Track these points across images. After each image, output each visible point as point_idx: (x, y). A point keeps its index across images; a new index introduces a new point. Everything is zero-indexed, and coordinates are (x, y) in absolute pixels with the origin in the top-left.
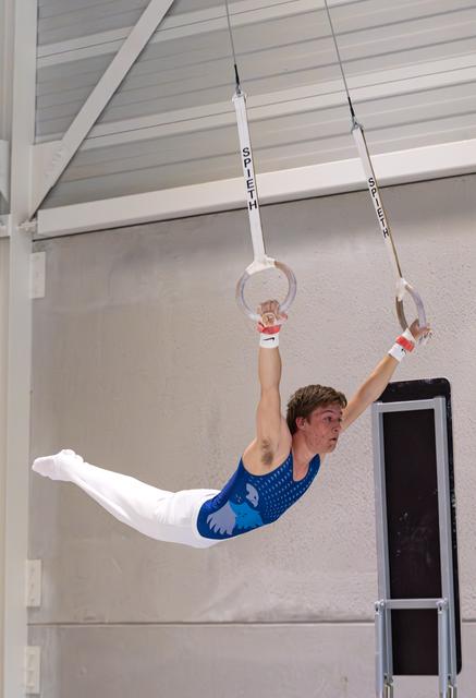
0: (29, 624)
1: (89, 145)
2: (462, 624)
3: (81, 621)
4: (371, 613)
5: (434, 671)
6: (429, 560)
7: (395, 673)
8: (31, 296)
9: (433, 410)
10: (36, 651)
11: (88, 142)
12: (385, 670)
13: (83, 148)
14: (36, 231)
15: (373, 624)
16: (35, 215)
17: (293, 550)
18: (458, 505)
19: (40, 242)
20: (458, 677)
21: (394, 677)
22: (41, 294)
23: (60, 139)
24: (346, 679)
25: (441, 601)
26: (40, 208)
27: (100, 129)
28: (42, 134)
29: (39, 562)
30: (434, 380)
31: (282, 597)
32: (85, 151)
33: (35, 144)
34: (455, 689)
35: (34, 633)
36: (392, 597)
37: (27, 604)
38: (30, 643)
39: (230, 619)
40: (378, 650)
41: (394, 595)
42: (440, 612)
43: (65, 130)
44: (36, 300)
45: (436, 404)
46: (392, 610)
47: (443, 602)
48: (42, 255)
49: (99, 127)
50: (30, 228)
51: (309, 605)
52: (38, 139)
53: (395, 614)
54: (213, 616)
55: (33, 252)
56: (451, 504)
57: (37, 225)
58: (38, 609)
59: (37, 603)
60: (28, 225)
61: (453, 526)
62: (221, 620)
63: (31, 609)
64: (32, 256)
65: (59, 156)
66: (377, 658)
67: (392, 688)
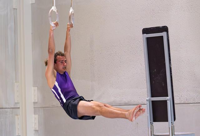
0: (34, 108)
2: (175, 105)
3: (51, 106)
4: (146, 102)
5: (167, 121)
6: (163, 85)
7: (154, 121)
9: (163, 36)
10: (37, 116)
12: (150, 120)
15: (146, 106)
17: (118, 82)
18: (172, 67)
20: (174, 122)
21: (154, 123)
22: (34, 2)
24: (137, 123)
25: (168, 98)
29: (37, 87)
30: (163, 27)
34: (174, 126)
35: (36, 111)
36: (152, 97)
37: (33, 101)
38: (35, 114)
40: (148, 114)
41: (152, 96)
42: (168, 101)
44: (32, 4)
45: (164, 34)
46: (152, 101)
47: (169, 98)
51: (125, 100)
53: (153, 102)
56: (170, 66)
58: (37, 103)
59: (36, 101)
61: (171, 74)
63: (35, 103)
66: (148, 116)
67: (153, 126)
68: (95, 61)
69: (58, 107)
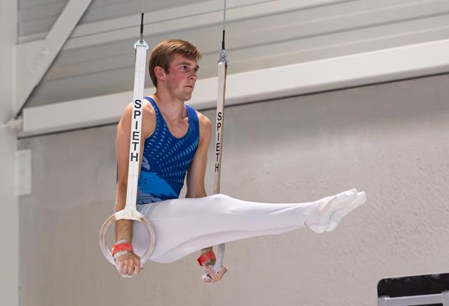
1: (71, 45)
8: (17, 193)
11: (71, 41)
13: (68, 47)
14: (22, 129)
16: (20, 114)
19: (25, 140)
22: (27, 190)
23: (44, 38)
26: (25, 105)
27: (83, 29)
28: (25, 34)
32: (69, 50)
33: (18, 43)
43: (49, 29)
44: (22, 197)
48: (28, 152)
49: (82, 27)
50: (16, 127)
52: (21, 39)
55: (19, 149)
57: (22, 124)
60: (14, 123)
64: (17, 153)
65: (42, 55)
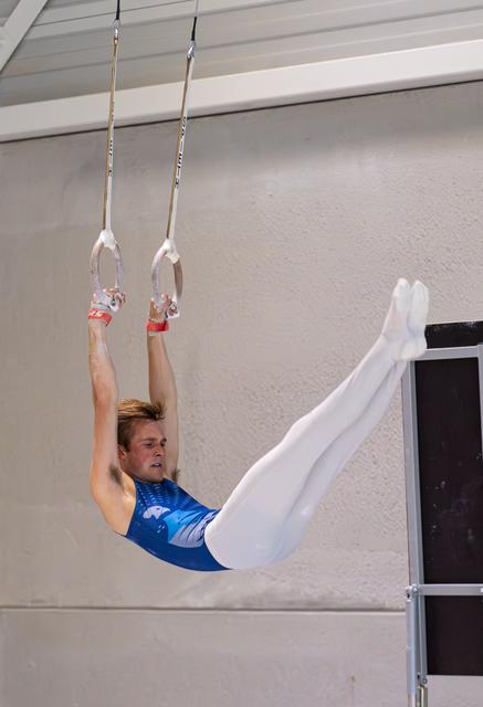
1: (35, 34)
3: (29, 604)
4: (403, 601)
6: (471, 537)
7: (431, 672)
11: (34, 30)
12: (418, 669)
13: (31, 36)
21: (428, 677)
31: (275, 579)
32: (32, 40)
36: (426, 583)
39: (211, 605)
41: (429, 577)
46: (426, 597)
49: (48, 13)
53: (429, 600)
54: (191, 601)
62: (200, 605)
66: (408, 654)
67: (426, 690)
68: (203, 441)
69: (57, 607)
